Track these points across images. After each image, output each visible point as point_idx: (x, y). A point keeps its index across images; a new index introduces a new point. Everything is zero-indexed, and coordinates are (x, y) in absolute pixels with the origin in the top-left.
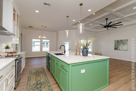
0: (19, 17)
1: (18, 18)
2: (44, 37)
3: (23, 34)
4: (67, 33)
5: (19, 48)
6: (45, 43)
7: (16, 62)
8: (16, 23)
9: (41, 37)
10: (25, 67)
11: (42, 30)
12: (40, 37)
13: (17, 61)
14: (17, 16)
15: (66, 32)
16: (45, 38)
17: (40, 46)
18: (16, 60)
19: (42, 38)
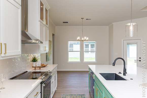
0: (48, 12)
1: (46, 13)
2: (85, 38)
3: (56, 34)
4: (131, 28)
5: (51, 57)
6: (90, 46)
7: (42, 86)
8: (44, 23)
9: (81, 38)
10: (57, 88)
11: (82, 25)
12: (78, 38)
13: (44, 85)
14: (46, 10)
15: (129, 26)
16: (88, 39)
17: (79, 52)
18: (41, 83)
19: (83, 39)
